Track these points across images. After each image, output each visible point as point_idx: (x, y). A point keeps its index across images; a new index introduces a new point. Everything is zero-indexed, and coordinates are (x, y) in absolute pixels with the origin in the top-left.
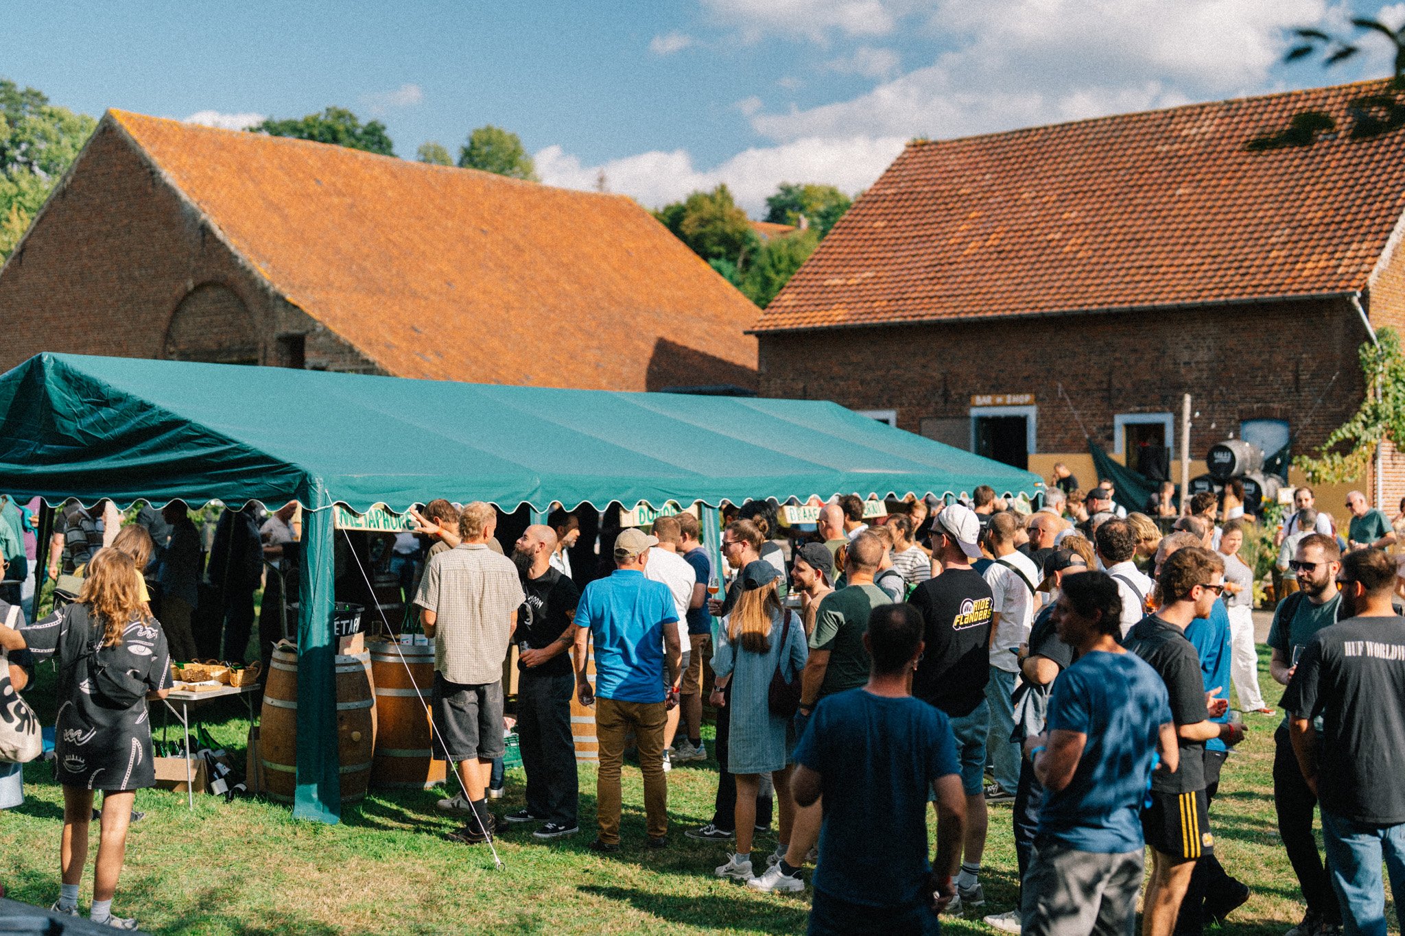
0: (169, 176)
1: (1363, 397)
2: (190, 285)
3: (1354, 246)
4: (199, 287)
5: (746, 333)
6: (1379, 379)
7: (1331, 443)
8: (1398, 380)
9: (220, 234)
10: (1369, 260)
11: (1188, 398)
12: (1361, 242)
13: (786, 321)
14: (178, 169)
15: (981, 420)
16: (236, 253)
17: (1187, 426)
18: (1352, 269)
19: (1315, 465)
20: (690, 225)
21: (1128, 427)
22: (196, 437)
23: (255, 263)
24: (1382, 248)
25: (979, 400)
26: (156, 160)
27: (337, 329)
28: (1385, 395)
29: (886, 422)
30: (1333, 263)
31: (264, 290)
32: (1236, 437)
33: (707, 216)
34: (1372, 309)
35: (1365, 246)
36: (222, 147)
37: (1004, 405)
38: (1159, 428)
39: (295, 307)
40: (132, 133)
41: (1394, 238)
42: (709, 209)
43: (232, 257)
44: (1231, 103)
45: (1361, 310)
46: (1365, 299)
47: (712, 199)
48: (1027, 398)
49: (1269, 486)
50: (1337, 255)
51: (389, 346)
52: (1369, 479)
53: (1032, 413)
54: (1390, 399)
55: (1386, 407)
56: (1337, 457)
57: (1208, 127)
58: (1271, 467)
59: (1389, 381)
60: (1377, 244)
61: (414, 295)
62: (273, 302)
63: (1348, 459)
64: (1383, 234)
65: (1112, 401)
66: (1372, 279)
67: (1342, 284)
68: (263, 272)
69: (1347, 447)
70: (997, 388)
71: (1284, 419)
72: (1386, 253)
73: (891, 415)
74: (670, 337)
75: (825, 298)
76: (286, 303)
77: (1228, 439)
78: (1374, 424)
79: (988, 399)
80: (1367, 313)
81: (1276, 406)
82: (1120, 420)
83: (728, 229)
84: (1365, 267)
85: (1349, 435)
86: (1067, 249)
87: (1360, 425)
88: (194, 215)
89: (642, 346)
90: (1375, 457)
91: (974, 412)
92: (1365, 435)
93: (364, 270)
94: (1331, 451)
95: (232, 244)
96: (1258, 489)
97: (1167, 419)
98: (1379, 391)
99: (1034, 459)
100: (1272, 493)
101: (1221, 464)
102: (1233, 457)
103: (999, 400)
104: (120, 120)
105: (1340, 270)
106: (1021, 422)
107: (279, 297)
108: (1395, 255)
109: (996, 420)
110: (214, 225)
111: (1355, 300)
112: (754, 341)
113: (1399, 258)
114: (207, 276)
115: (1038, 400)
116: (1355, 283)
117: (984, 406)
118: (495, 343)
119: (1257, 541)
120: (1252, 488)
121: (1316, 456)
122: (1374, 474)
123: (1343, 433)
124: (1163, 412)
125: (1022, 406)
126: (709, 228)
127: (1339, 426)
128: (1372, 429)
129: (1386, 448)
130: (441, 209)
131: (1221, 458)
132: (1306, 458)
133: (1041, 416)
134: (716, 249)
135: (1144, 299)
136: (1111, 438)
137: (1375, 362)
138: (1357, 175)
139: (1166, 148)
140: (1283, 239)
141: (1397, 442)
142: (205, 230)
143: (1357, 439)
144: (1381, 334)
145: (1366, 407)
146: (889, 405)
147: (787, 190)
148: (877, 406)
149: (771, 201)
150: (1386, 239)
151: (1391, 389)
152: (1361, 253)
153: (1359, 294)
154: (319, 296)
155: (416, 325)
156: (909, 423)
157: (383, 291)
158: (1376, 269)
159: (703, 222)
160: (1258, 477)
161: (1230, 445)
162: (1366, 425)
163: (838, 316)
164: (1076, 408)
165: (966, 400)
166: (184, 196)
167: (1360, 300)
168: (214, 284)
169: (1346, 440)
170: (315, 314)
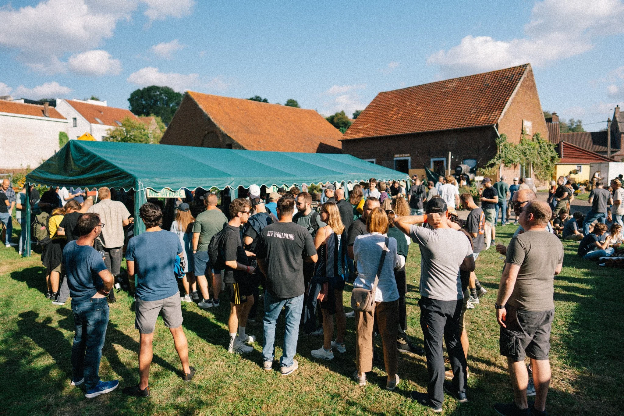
0: (201, 106)
1: (496, 152)
2: (206, 132)
3: (494, 112)
4: (208, 133)
5: (339, 140)
6: (501, 147)
7: (488, 164)
8: (506, 148)
9: (212, 120)
10: (498, 116)
11: (450, 153)
12: (496, 111)
13: (348, 137)
14: (203, 105)
15: (397, 161)
16: (216, 124)
17: (450, 161)
18: (493, 118)
19: (484, 170)
20: (336, 120)
21: (435, 162)
22: (107, 166)
23: (220, 127)
24: (501, 112)
25: (396, 156)
26: (198, 103)
27: (239, 142)
28: (502, 152)
29: (373, 162)
30: (488, 117)
31: (223, 133)
32: (463, 163)
33: (339, 118)
34: (499, 128)
35: (497, 112)
36: (214, 99)
37: (402, 157)
38: (442, 161)
39: (230, 137)
40: (192, 96)
41: (505, 110)
42: (340, 116)
43: (215, 125)
44: (461, 78)
45: (496, 129)
46: (497, 126)
47: (340, 114)
48: (408, 155)
49: (471, 176)
50: (489, 115)
51: (252, 146)
52: (498, 174)
53: (409, 158)
54: (504, 153)
55: (503, 155)
56: (490, 168)
57: (454, 84)
58: (472, 171)
59: (503, 148)
60: (500, 112)
61: (259, 133)
62: (225, 136)
63: (493, 169)
64: (502, 109)
65: (430, 155)
66: (499, 121)
67: (491, 122)
68: (222, 129)
69: (492, 165)
70: (400, 153)
71: (475, 159)
72: (503, 114)
73: (374, 160)
74: (323, 142)
75: (358, 132)
76: (228, 136)
77: (461, 164)
78: (499, 159)
79: (398, 155)
80: (497, 129)
81: (473, 155)
82: (432, 160)
83: (344, 121)
84: (497, 118)
85: (493, 162)
86: (418, 117)
87: (496, 160)
88: (206, 115)
89: (315, 145)
90: (499, 168)
91: (395, 159)
92: (497, 163)
93: (247, 128)
94: (488, 167)
95: (215, 122)
96: (468, 176)
97: (444, 159)
98: (501, 150)
99: (410, 171)
100: (472, 178)
101: (458, 171)
102: (462, 169)
103: (401, 155)
104: (190, 93)
105: (490, 119)
106: (407, 161)
107: (226, 135)
108: (505, 114)
109: (401, 161)
110: (211, 117)
111: (494, 126)
112: (341, 142)
113: (506, 115)
114: (210, 131)
115: (411, 156)
116: (494, 122)
117: (398, 157)
118: (279, 145)
119: (469, 191)
120: (467, 177)
121: (484, 168)
122: (499, 172)
123: (492, 162)
124: (443, 157)
125: (407, 157)
126: (340, 120)
127: (490, 160)
128: (499, 161)
129: (502, 165)
130: (268, 113)
131: (459, 169)
132: (481, 168)
133: (412, 159)
134: (341, 125)
135: (438, 128)
136: (430, 165)
137: (500, 143)
138: (494, 94)
139: (444, 90)
140: (475, 112)
141: (505, 164)
142: (209, 119)
143: (495, 163)
144: (501, 135)
145: (498, 155)
146: (374, 158)
147: (357, 112)
148: (370, 158)
149: (354, 114)
150: (502, 110)
151: (504, 150)
152: (496, 114)
153: (495, 125)
154: (236, 134)
155: (259, 141)
156: (379, 163)
157: (252, 133)
158: (500, 118)
159: (339, 119)
160: (468, 174)
161: (461, 165)
162: (497, 160)
163: (361, 135)
164: (421, 157)
165: (393, 156)
166: (204, 111)
167: (496, 126)
168: (211, 132)
169: (492, 164)
170: (234, 139)
